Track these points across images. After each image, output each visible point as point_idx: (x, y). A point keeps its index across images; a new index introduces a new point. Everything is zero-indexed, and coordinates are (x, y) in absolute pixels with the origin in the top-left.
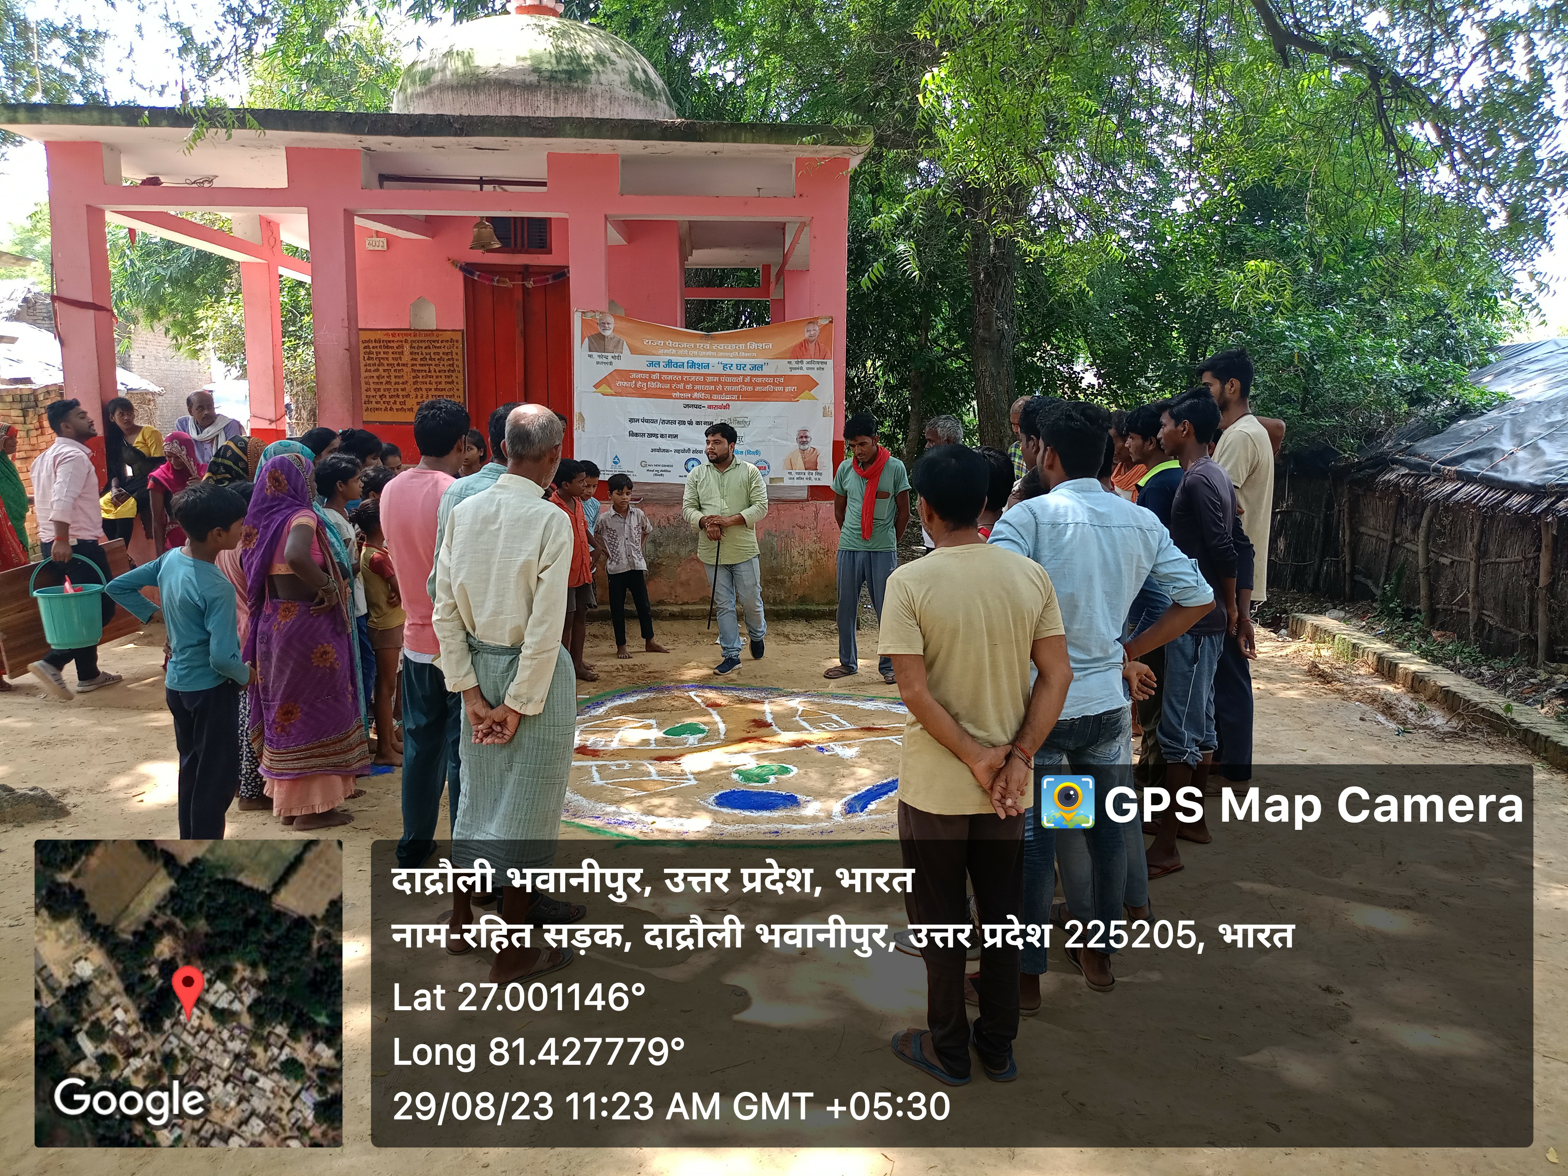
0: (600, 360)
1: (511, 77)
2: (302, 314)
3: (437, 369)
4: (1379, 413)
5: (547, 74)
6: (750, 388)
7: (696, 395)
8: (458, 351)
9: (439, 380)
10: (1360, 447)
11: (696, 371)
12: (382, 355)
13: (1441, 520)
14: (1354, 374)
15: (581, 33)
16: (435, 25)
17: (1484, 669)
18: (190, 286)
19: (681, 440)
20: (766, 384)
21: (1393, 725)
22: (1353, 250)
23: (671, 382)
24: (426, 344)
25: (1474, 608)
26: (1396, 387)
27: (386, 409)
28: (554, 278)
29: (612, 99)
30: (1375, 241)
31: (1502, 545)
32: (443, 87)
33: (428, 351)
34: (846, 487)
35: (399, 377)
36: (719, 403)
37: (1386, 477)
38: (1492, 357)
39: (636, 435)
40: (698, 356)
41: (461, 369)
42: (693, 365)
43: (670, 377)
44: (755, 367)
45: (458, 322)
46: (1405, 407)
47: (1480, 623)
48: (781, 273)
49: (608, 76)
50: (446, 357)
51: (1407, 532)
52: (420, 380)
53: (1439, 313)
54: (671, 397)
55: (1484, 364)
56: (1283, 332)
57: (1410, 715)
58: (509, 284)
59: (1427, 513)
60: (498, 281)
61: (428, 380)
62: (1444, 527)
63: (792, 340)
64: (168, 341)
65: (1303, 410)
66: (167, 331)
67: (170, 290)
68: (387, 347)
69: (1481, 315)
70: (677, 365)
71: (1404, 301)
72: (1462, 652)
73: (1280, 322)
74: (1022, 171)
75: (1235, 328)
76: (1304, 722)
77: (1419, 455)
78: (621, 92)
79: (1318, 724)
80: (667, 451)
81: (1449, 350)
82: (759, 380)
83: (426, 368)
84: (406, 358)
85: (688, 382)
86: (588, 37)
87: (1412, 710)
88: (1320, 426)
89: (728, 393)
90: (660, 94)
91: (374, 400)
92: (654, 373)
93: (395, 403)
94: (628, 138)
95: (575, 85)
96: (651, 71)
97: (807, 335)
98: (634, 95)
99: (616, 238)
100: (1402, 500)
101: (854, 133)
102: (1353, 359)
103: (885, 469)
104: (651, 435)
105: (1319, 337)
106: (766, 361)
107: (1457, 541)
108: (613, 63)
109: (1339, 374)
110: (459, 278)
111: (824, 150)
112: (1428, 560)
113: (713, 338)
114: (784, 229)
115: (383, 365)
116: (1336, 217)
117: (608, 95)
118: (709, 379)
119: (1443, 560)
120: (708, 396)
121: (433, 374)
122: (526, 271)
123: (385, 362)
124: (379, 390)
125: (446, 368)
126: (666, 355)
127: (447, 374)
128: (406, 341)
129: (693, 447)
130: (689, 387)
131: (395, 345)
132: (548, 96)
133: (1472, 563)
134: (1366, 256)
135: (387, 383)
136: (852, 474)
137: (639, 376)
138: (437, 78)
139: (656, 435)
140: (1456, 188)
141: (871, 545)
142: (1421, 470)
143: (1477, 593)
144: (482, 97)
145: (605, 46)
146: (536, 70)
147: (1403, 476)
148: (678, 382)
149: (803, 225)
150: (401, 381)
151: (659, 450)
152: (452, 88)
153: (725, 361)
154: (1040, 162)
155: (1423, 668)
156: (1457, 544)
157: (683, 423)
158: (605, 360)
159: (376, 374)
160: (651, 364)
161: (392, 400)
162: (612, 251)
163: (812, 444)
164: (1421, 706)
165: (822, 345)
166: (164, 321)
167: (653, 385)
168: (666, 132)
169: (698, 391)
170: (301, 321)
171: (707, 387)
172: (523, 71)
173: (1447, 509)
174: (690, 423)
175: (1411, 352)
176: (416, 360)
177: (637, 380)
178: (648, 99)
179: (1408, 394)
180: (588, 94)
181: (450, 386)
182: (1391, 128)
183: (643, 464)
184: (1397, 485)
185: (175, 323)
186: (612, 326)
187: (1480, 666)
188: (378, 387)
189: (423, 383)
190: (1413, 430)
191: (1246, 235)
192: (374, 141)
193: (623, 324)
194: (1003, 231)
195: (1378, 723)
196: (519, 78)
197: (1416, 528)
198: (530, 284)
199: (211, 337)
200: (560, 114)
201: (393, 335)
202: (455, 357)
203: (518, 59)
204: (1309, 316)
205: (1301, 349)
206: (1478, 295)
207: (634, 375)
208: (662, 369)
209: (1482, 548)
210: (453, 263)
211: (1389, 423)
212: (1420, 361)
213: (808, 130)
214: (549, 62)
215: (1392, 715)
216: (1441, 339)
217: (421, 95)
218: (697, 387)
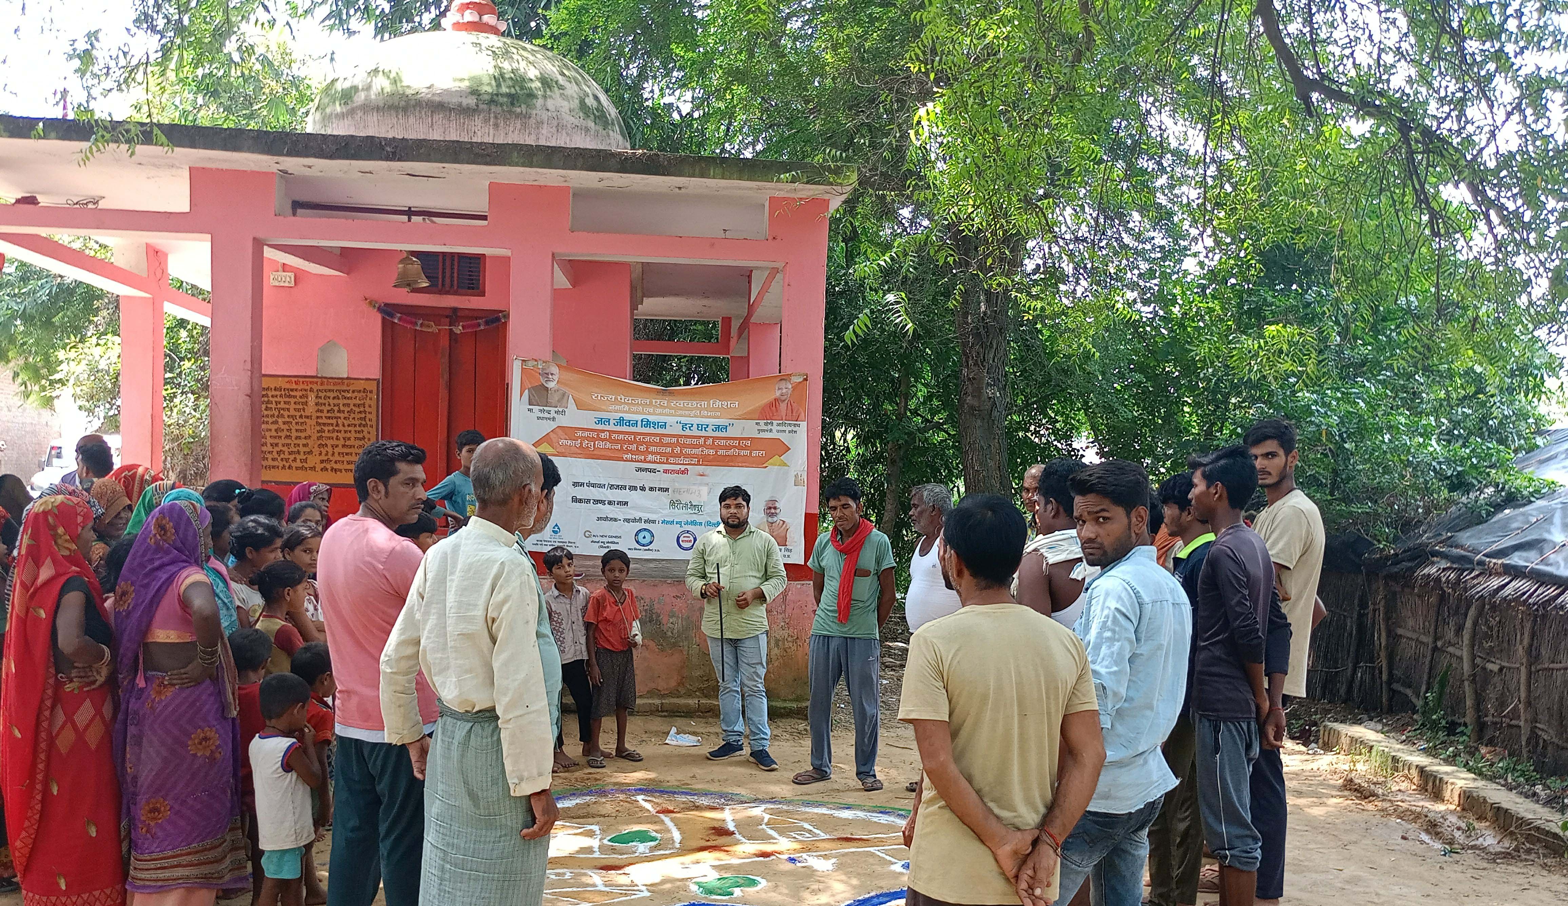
0: (542, 415)
1: (446, 99)
2: (182, 359)
3: (346, 423)
4: (1416, 500)
5: (487, 97)
6: (712, 452)
7: (650, 457)
8: (372, 402)
9: (348, 435)
10: (1396, 539)
11: (652, 430)
12: (282, 405)
13: (1487, 620)
14: (1389, 456)
15: (525, 54)
16: (352, 38)
17: (1539, 788)
18: (48, 324)
19: (632, 508)
20: (730, 447)
21: (1438, 845)
22: (1384, 319)
23: (623, 442)
24: (335, 394)
25: (1526, 721)
26: (1435, 470)
27: (284, 467)
28: (487, 323)
29: (559, 127)
30: (1408, 311)
31: (1557, 651)
32: (368, 108)
33: (336, 401)
34: (823, 564)
35: (301, 431)
36: (677, 467)
37: (1426, 571)
38: (1540, 441)
39: (580, 501)
40: (654, 414)
41: (374, 423)
42: (648, 424)
43: (621, 437)
44: (718, 428)
45: (374, 370)
46: (1445, 493)
47: (1534, 737)
48: (745, 325)
49: (556, 102)
50: (357, 410)
51: (1450, 634)
52: (326, 434)
53: (1480, 390)
54: (621, 459)
55: (1532, 449)
56: (1309, 406)
57: (1457, 834)
58: (434, 329)
59: (1472, 612)
60: (422, 325)
61: (335, 435)
62: (1491, 628)
63: (762, 398)
64: (17, 387)
65: (1332, 494)
66: (16, 375)
67: (22, 328)
68: (290, 396)
69: (1526, 396)
70: (629, 423)
71: (1441, 376)
72: (1514, 769)
73: (1306, 396)
74: (1020, 220)
75: (1254, 401)
76: (1340, 840)
77: (1462, 547)
78: (569, 119)
79: (1355, 842)
80: (615, 520)
81: (1492, 432)
82: (723, 442)
83: (334, 421)
84: (311, 409)
85: (641, 443)
86: (531, 58)
87: (1459, 829)
88: (1351, 513)
89: (687, 456)
90: (613, 124)
91: (270, 456)
92: (603, 431)
93: (295, 460)
94: (582, 169)
95: (518, 110)
96: (603, 98)
97: (778, 393)
98: (584, 123)
99: (562, 281)
100: (1443, 598)
101: (837, 171)
102: (1387, 437)
103: (867, 545)
104: (597, 502)
105: (1349, 412)
106: (731, 421)
107: (1505, 645)
108: (561, 87)
109: (1371, 454)
110: (376, 320)
111: (802, 190)
112: (1474, 666)
113: (671, 393)
114: (750, 277)
115: (283, 416)
116: (1364, 281)
117: (555, 123)
118: (666, 440)
119: (1490, 666)
120: (664, 459)
121: (341, 428)
122: (454, 315)
123: (286, 413)
124: (277, 445)
125: (357, 422)
126: (620, 411)
127: (358, 428)
128: (311, 390)
129: (645, 516)
130: (642, 448)
131: (298, 394)
132: (486, 121)
133: (1523, 669)
134: (1398, 327)
135: (287, 437)
136: (830, 549)
137: (586, 434)
138: (361, 97)
139: (602, 502)
140: (1493, 253)
141: (847, 630)
142: (1463, 563)
143: (1529, 704)
144: (412, 120)
145: (552, 69)
146: (474, 92)
147: (1444, 570)
148: (630, 443)
149: (775, 271)
150: (303, 435)
151: (606, 519)
152: (378, 109)
153: (684, 420)
154: (1041, 209)
155: (1472, 785)
156: (1505, 649)
157: (635, 488)
158: (546, 415)
159: (274, 427)
160: (600, 421)
161: (292, 457)
162: (557, 293)
163: (781, 517)
164: (1469, 825)
165: (794, 405)
166: (11, 364)
167: (602, 444)
168: (625, 165)
169: (652, 453)
170: (180, 366)
171: (663, 449)
172: (460, 93)
173: (1494, 607)
174: (643, 489)
175: (1450, 432)
176: (322, 411)
177: (583, 438)
178: (600, 128)
179: (1448, 478)
180: (532, 121)
181: (361, 443)
182: (1422, 186)
183: (587, 534)
184: (1438, 580)
185: (27, 366)
186: (556, 377)
187: (1534, 785)
188: (276, 441)
189: (329, 438)
190: (1454, 519)
191: (1265, 299)
192: (294, 164)
193: (569, 376)
194: (999, 284)
195: (1422, 842)
196: (455, 100)
197: (1459, 629)
198: (458, 330)
199: (72, 381)
200: (500, 140)
201: (296, 383)
202: (367, 409)
203: (455, 80)
204: (1338, 389)
205: (1329, 426)
206: (1523, 371)
207: (580, 433)
208: (612, 427)
209: (1534, 652)
210: (370, 303)
211: (1427, 512)
212: (1460, 442)
213: (785, 167)
214: (489, 84)
215: (1437, 834)
216: (1484, 420)
217: (342, 116)
218: (652, 449)
